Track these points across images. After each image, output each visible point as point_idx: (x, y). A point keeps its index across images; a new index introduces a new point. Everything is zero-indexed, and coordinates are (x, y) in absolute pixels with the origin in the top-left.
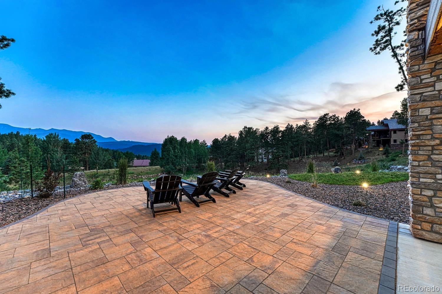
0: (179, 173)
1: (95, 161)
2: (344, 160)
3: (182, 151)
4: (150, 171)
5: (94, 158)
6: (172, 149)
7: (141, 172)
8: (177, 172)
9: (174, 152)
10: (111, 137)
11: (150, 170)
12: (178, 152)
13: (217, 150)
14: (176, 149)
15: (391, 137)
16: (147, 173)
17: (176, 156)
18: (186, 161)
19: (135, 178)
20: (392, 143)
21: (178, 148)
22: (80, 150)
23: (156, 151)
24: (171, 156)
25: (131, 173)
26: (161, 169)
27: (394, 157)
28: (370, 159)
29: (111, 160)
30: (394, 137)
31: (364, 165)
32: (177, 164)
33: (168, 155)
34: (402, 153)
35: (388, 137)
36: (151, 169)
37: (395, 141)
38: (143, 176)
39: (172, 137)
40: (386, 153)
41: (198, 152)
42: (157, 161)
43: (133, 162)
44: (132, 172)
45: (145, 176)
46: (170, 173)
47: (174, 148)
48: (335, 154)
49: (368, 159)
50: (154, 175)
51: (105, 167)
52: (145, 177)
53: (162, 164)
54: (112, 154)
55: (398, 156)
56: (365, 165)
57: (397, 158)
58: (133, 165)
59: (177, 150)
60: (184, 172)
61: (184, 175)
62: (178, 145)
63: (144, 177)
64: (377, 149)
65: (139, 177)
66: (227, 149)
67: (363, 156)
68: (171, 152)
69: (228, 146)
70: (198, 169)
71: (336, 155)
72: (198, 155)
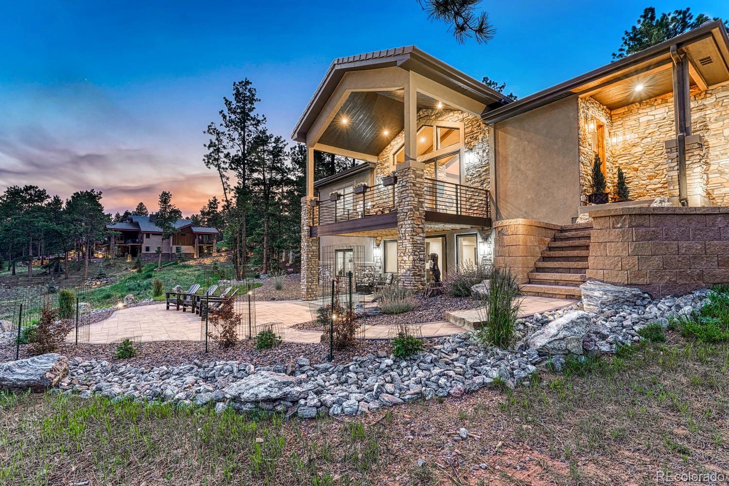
2: (65, 281)
15: (142, 243)
20: (144, 251)
27: (149, 271)
28: (114, 276)
30: (146, 242)
31: (107, 286)
34: (157, 267)
35: (138, 243)
37: (148, 249)
40: (138, 266)
48: (44, 270)
49: (111, 276)
55: (152, 270)
56: (109, 286)
57: (153, 274)
64: (123, 260)
67: (104, 271)
71: (45, 272)
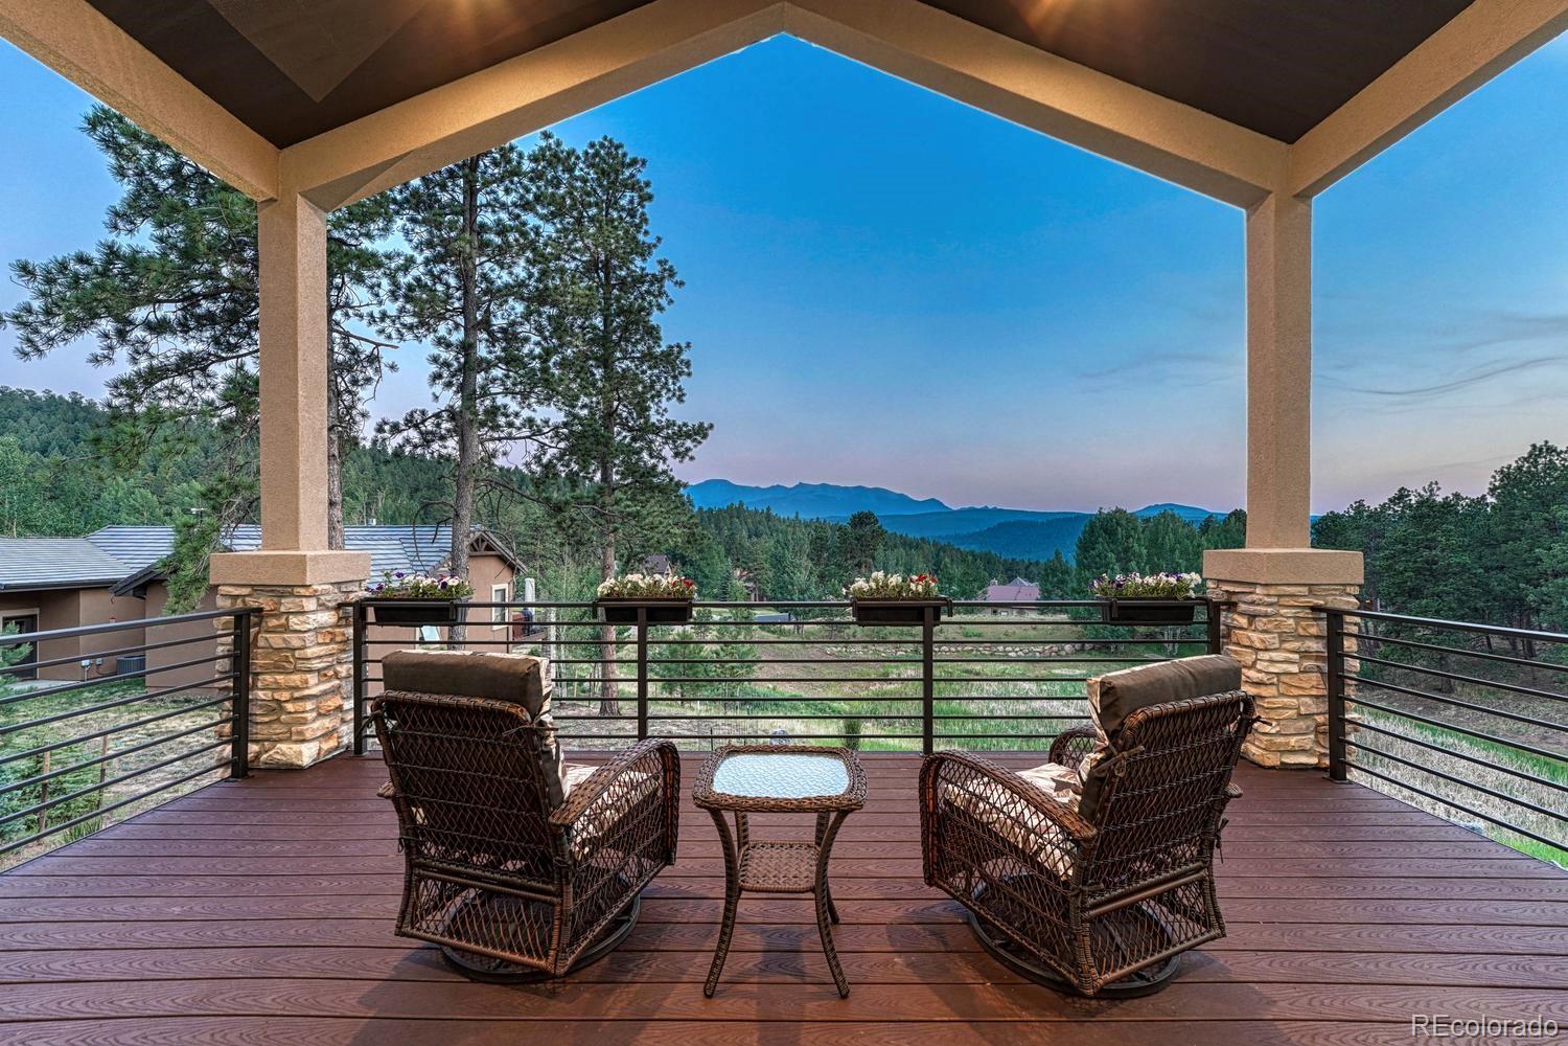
0: (1149, 650)
7: (1006, 635)
8: (1137, 643)
10: (933, 499)
11: (1034, 629)
19: (986, 652)
21: (1140, 555)
23: (1060, 562)
25: (975, 636)
26: (1074, 629)
36: (1041, 626)
38: (1010, 648)
39: (1116, 512)
42: (1061, 596)
43: (985, 592)
44: (976, 632)
45: (1018, 649)
46: (1110, 649)
47: (1125, 556)
50: (1047, 647)
52: (1017, 652)
54: (933, 558)
58: (988, 603)
59: (1138, 563)
63: (1013, 650)
65: (998, 651)
66: (1400, 567)
68: (1113, 569)
69: (1405, 552)
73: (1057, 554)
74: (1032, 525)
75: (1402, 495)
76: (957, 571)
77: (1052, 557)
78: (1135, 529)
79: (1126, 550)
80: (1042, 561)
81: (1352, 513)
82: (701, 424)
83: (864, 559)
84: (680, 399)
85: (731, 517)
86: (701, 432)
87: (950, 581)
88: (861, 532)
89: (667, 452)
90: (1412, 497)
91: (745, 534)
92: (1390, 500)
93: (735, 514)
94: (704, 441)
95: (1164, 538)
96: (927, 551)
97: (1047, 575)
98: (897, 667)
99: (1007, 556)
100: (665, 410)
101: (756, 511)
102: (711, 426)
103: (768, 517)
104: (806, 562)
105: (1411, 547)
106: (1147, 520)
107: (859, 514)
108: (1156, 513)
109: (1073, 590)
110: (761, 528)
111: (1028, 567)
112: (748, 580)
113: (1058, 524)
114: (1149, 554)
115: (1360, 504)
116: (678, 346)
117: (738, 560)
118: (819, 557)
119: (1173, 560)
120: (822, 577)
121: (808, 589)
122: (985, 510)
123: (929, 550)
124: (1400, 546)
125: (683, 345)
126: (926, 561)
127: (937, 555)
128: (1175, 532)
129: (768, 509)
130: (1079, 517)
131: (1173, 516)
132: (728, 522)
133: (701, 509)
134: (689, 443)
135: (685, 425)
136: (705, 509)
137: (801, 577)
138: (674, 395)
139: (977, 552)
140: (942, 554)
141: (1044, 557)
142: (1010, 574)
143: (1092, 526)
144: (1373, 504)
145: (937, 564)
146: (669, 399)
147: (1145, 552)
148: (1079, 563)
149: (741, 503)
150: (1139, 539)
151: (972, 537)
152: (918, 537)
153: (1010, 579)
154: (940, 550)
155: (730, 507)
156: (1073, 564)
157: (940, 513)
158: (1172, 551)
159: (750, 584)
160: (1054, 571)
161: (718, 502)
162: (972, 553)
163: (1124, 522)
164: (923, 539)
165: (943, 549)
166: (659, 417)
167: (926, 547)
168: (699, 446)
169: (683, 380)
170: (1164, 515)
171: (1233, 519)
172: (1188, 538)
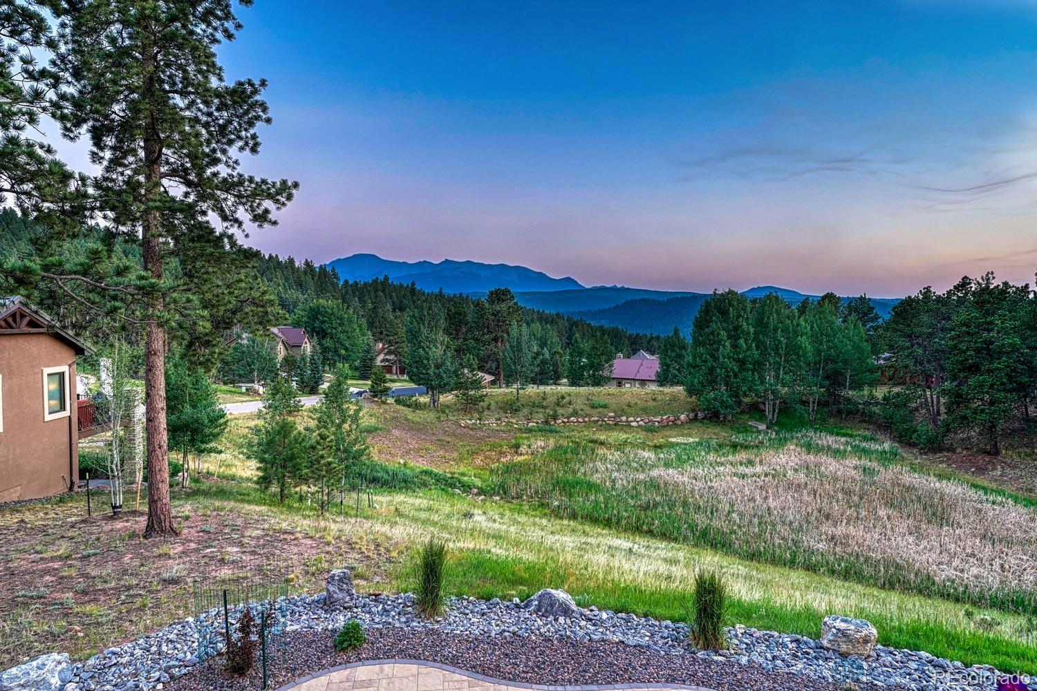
0: (751, 417)
1: (513, 368)
3: (763, 343)
4: (654, 403)
5: (511, 359)
6: (725, 338)
7: (629, 405)
8: (742, 412)
9: (735, 346)
10: (569, 278)
11: (654, 400)
12: (749, 348)
13: (912, 346)
14: (740, 338)
16: (645, 411)
17: (742, 363)
18: (778, 380)
19: (611, 422)
21: (748, 333)
22: (486, 330)
23: (678, 338)
24: (721, 359)
25: (601, 407)
26: (689, 399)
29: (559, 353)
32: (744, 389)
33: (712, 356)
36: (660, 398)
38: (632, 419)
39: (728, 293)
41: (830, 348)
42: (678, 370)
43: (611, 366)
44: (602, 403)
45: (639, 419)
46: (719, 418)
47: (735, 333)
50: (665, 417)
51: (540, 379)
52: (638, 422)
53: (692, 384)
54: (566, 332)
58: (613, 376)
59: (746, 340)
60: (770, 417)
61: (767, 428)
62: (748, 324)
63: (635, 421)
65: (621, 421)
66: (963, 346)
68: (724, 346)
69: (968, 333)
70: (826, 409)
72: (828, 359)
73: (676, 331)
74: (654, 302)
75: (965, 283)
76: (586, 345)
77: (671, 334)
78: (744, 309)
79: (736, 328)
80: (662, 336)
81: (921, 297)
82: (284, 182)
83: (500, 334)
84: (254, 150)
85: (376, 291)
86: (284, 191)
87: (581, 354)
88: (498, 308)
89: (242, 213)
90: (973, 285)
91: (389, 307)
92: (955, 287)
93: (380, 287)
94: (288, 204)
95: (769, 318)
96: (561, 327)
97: (667, 350)
98: (528, 438)
99: (632, 331)
100: (236, 162)
101: (402, 286)
102: (296, 185)
103: (413, 291)
104: (441, 337)
105: (973, 329)
106: (754, 301)
107: (497, 291)
108: (762, 294)
109: (689, 364)
110: (406, 302)
111: (649, 341)
112: (390, 353)
113: (677, 302)
114: (755, 333)
115: (928, 289)
116: (250, 83)
117: (381, 333)
118: (458, 331)
119: (775, 339)
120: (458, 351)
121: (443, 364)
122: (614, 289)
123: (563, 324)
124: (964, 328)
125: (257, 83)
126: (560, 334)
127: (571, 330)
128: (778, 312)
129: (413, 284)
130: (695, 297)
131: (777, 298)
132: (372, 295)
133: (346, 282)
134: (268, 204)
135: (264, 182)
136: (351, 282)
137: (437, 352)
138: (247, 144)
139: (606, 326)
140: (574, 328)
141: (665, 332)
142: (634, 346)
143: (708, 304)
144: (940, 290)
145: (569, 338)
146: (241, 149)
147: (752, 330)
148: (695, 340)
149: (386, 278)
150: (747, 318)
151: (602, 314)
152: (554, 312)
153: (635, 352)
154: (573, 324)
155: (375, 281)
156: (689, 340)
157: (574, 291)
158: (775, 330)
159: (392, 357)
160: (673, 346)
161: (365, 276)
162: (601, 329)
163: (735, 303)
164: (558, 315)
165: (575, 324)
166: (230, 171)
167: (560, 322)
168: (284, 209)
169: (259, 128)
170: (769, 297)
171: (827, 301)
172: (789, 318)
